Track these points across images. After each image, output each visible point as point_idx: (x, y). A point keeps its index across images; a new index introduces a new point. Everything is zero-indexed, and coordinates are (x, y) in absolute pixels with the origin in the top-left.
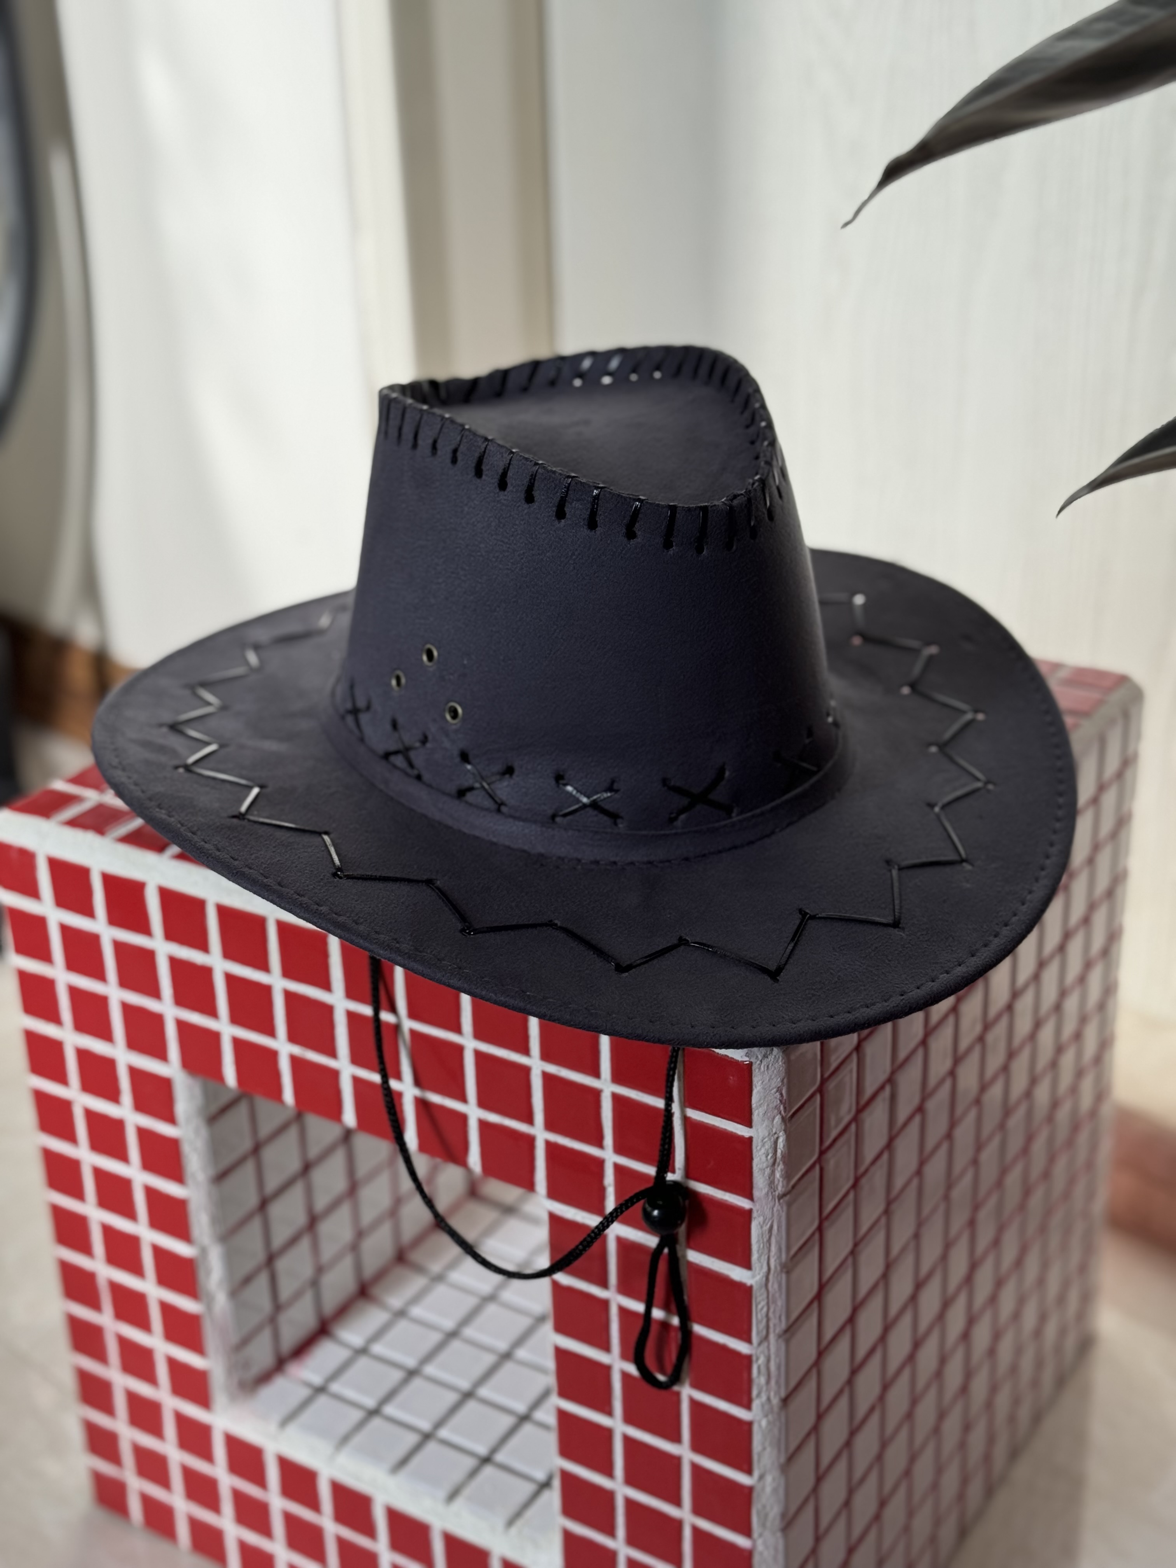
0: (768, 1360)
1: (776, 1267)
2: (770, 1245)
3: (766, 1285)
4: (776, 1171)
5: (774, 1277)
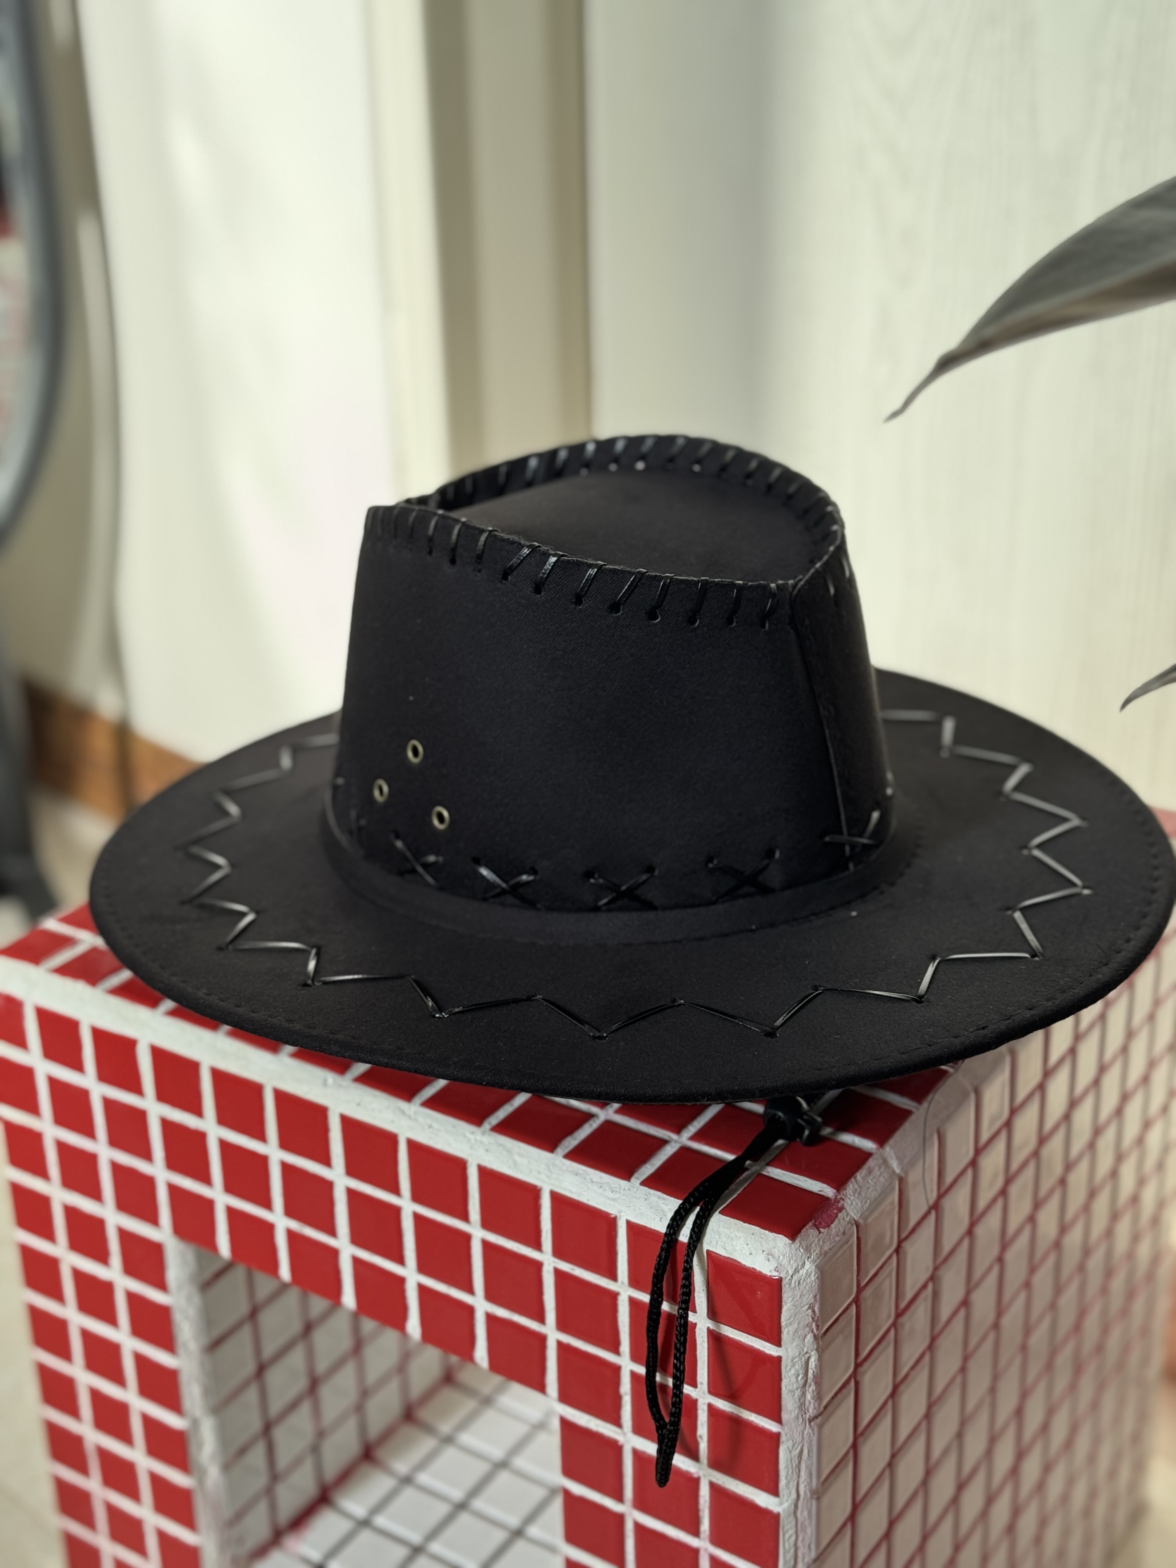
1: (805, 1493)
2: (799, 1471)
3: (795, 1513)
4: (807, 1392)
5: (803, 1504)
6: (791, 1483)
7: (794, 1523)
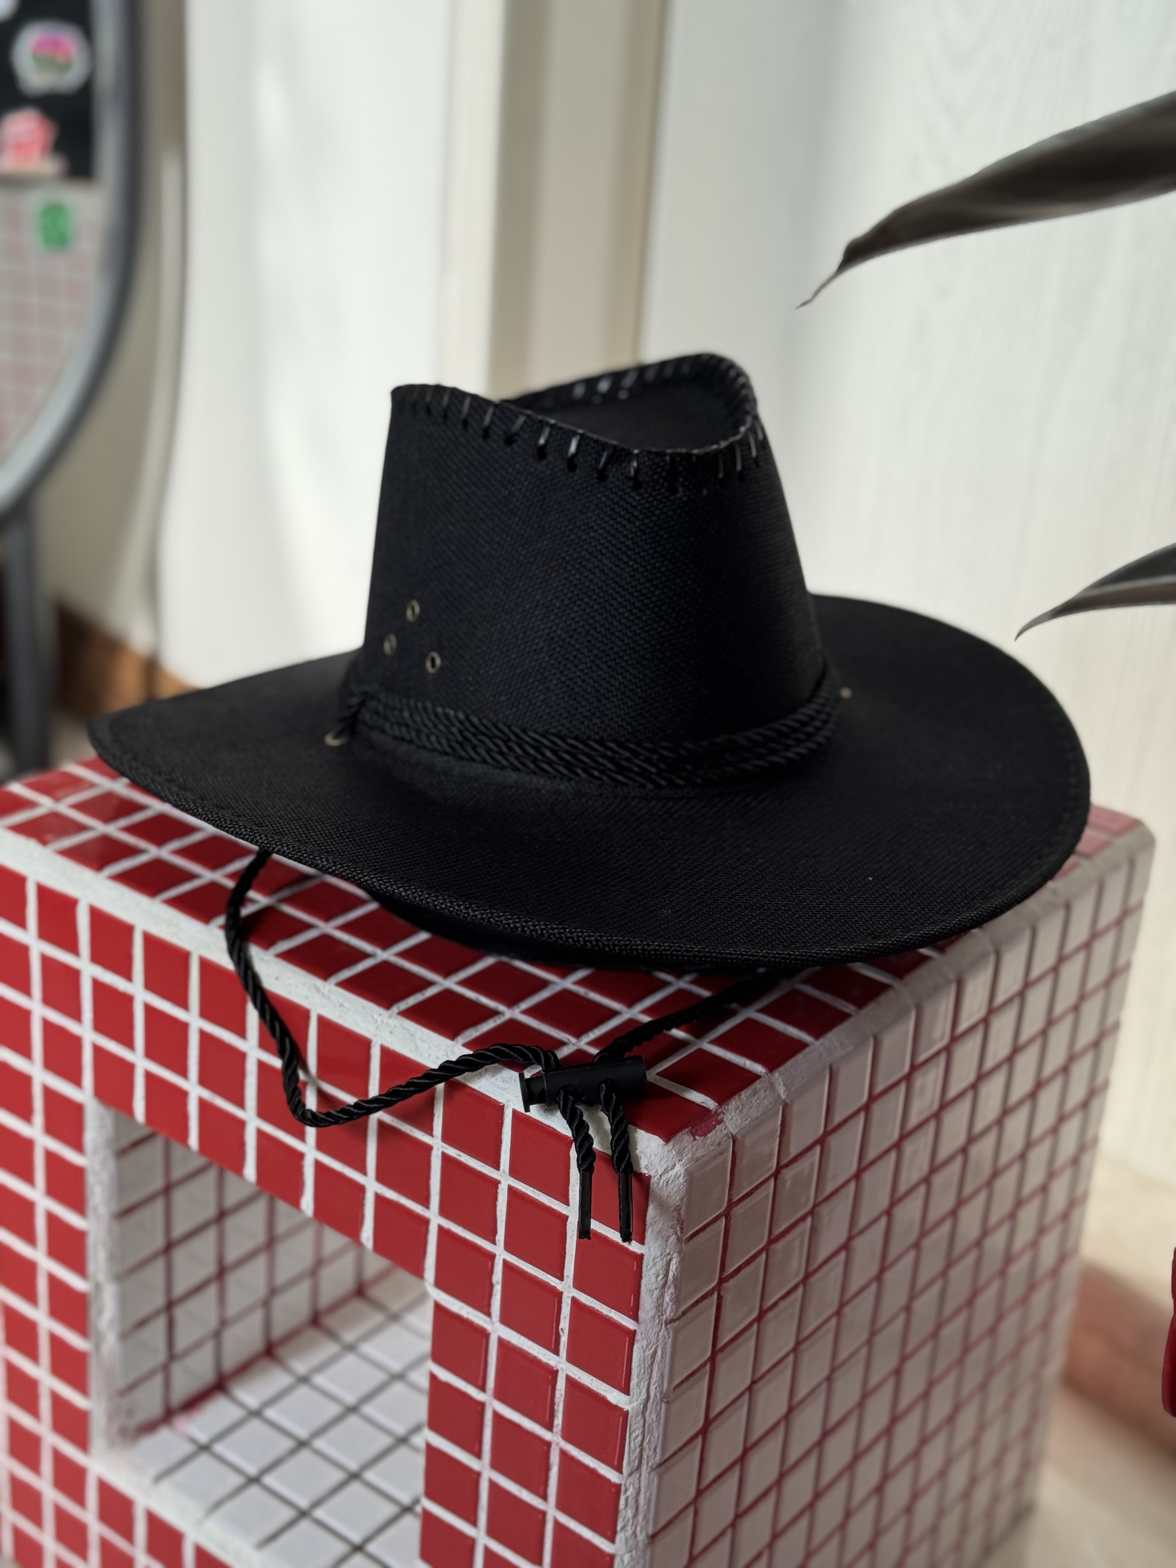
0: (638, 1493)
1: (655, 1395)
2: (652, 1371)
3: (643, 1414)
4: (666, 1294)
5: (652, 1405)
6: (642, 1383)
7: (641, 1423)
